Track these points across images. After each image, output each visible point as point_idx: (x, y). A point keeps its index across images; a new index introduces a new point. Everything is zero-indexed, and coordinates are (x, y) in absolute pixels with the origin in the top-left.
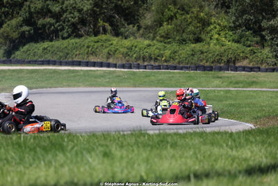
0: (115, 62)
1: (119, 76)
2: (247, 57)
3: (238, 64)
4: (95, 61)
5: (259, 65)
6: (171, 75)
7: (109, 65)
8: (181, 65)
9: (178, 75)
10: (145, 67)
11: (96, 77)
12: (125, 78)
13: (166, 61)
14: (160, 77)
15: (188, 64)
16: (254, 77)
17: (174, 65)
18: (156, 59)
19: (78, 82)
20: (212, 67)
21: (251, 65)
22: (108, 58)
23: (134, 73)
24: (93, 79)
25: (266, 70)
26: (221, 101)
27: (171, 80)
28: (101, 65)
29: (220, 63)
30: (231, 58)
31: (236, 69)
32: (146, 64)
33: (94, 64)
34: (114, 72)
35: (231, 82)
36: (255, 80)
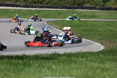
0: (19, 4)
1: (23, 12)
2: (89, 2)
3: (84, 6)
4: (9, 3)
5: (95, 6)
6: (50, 12)
7: (17, 6)
8: (55, 6)
9: (54, 12)
10: (36, 7)
11: (11, 13)
12: (26, 13)
13: (46, 4)
14: (44, 13)
15: (58, 5)
16: (93, 13)
17: (51, 6)
18: (41, 3)
19: (2, 15)
20: (71, 7)
21: (91, 6)
22: (16, 2)
23: (31, 11)
24: (10, 14)
25: (99, 9)
26: (78, 27)
27: (50, 14)
28: (13, 6)
29: (75, 5)
30: (81, 2)
31: (83, 8)
32: (36, 5)
33: (9, 5)
34: (20, 10)
35: (82, 16)
36: (94, 14)
